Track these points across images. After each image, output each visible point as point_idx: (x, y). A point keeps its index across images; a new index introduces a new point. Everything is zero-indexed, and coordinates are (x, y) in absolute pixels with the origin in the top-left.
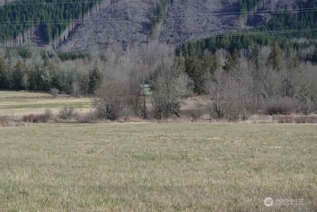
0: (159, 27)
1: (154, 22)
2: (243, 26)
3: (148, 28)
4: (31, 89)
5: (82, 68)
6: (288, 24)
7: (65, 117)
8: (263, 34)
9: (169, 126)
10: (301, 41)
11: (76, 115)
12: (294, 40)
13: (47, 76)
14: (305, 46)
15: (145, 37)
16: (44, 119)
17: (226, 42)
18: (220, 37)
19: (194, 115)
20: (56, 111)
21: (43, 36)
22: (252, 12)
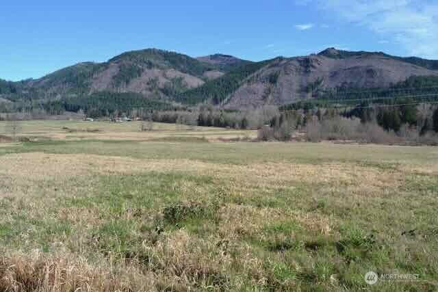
0: (270, 97)
1: (268, 94)
2: (310, 98)
3: (264, 98)
4: (215, 125)
5: (239, 117)
6: (331, 97)
7: (245, 139)
8: (320, 102)
9: (289, 144)
10: (338, 105)
11: (250, 139)
12: (335, 105)
13: (222, 120)
14: (340, 107)
15: (263, 102)
16: (238, 140)
17: (302, 105)
18: (300, 103)
19: (298, 140)
20: (241, 137)
21: (216, 101)
22: (314, 91)
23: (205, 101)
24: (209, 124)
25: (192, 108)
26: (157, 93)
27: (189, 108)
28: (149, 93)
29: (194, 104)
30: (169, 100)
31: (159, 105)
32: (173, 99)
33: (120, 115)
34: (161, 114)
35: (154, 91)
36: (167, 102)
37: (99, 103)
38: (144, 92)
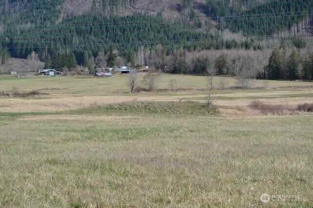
23: (294, 28)
24: (292, 76)
25: (263, 43)
26: (192, 16)
27: (256, 43)
28: (175, 15)
29: (269, 34)
30: (218, 28)
31: (194, 40)
32: (227, 27)
33: (111, 62)
34: (190, 57)
35: (187, 11)
36: (213, 32)
37: (76, 40)
38: (166, 15)
